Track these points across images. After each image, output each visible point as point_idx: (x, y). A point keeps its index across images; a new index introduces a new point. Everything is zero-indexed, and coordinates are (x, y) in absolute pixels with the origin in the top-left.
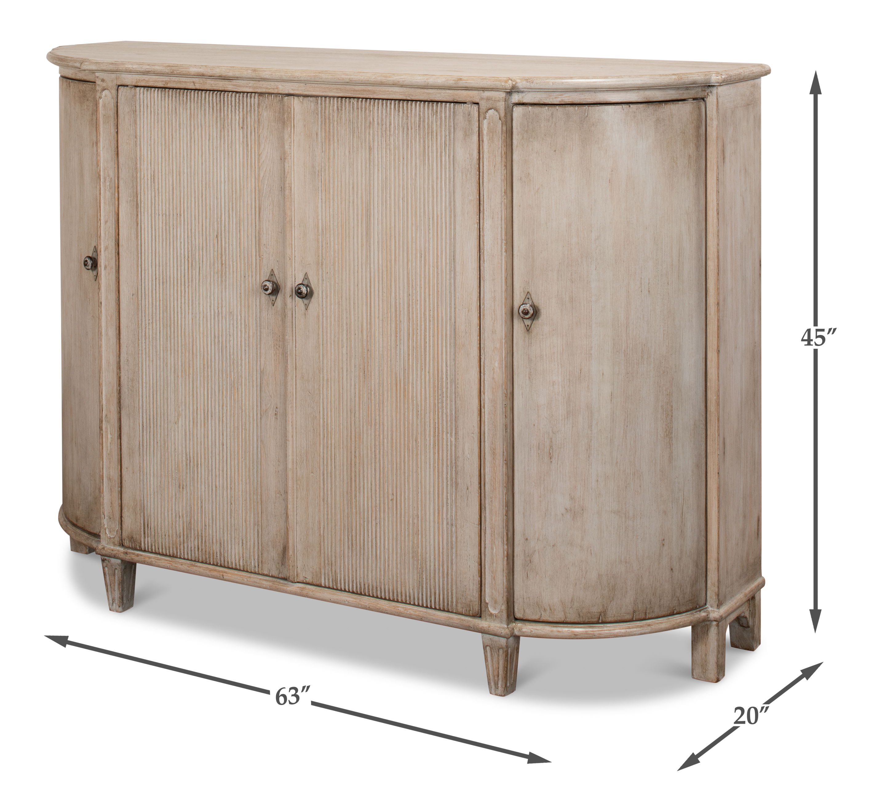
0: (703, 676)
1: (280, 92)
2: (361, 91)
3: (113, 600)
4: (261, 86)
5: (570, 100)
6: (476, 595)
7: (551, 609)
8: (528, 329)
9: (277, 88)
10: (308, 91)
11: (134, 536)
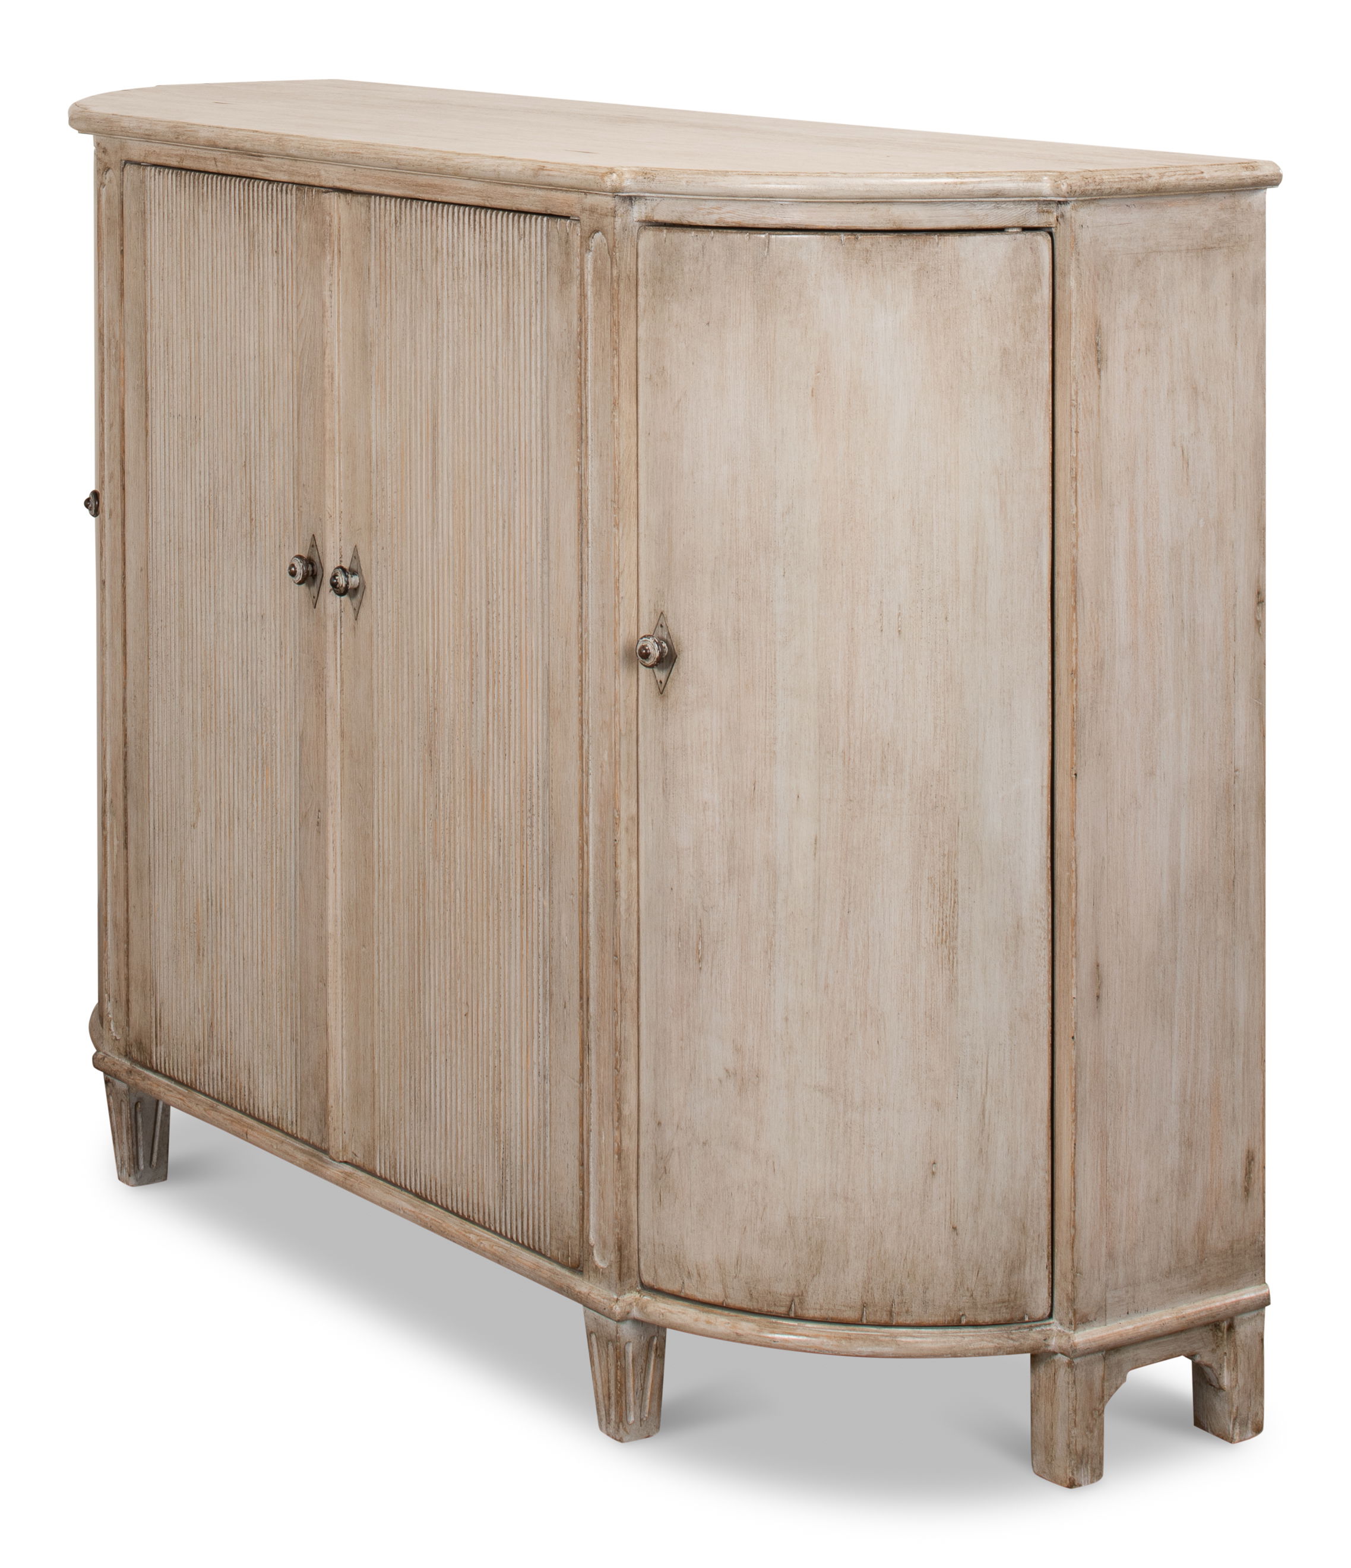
0: (1047, 1471)
1: (323, 183)
2: (426, 186)
3: (123, 1165)
4: (299, 170)
5: (735, 220)
6: (576, 1225)
7: (699, 1275)
8: (662, 690)
9: (319, 176)
10: (358, 183)
11: (143, 1041)
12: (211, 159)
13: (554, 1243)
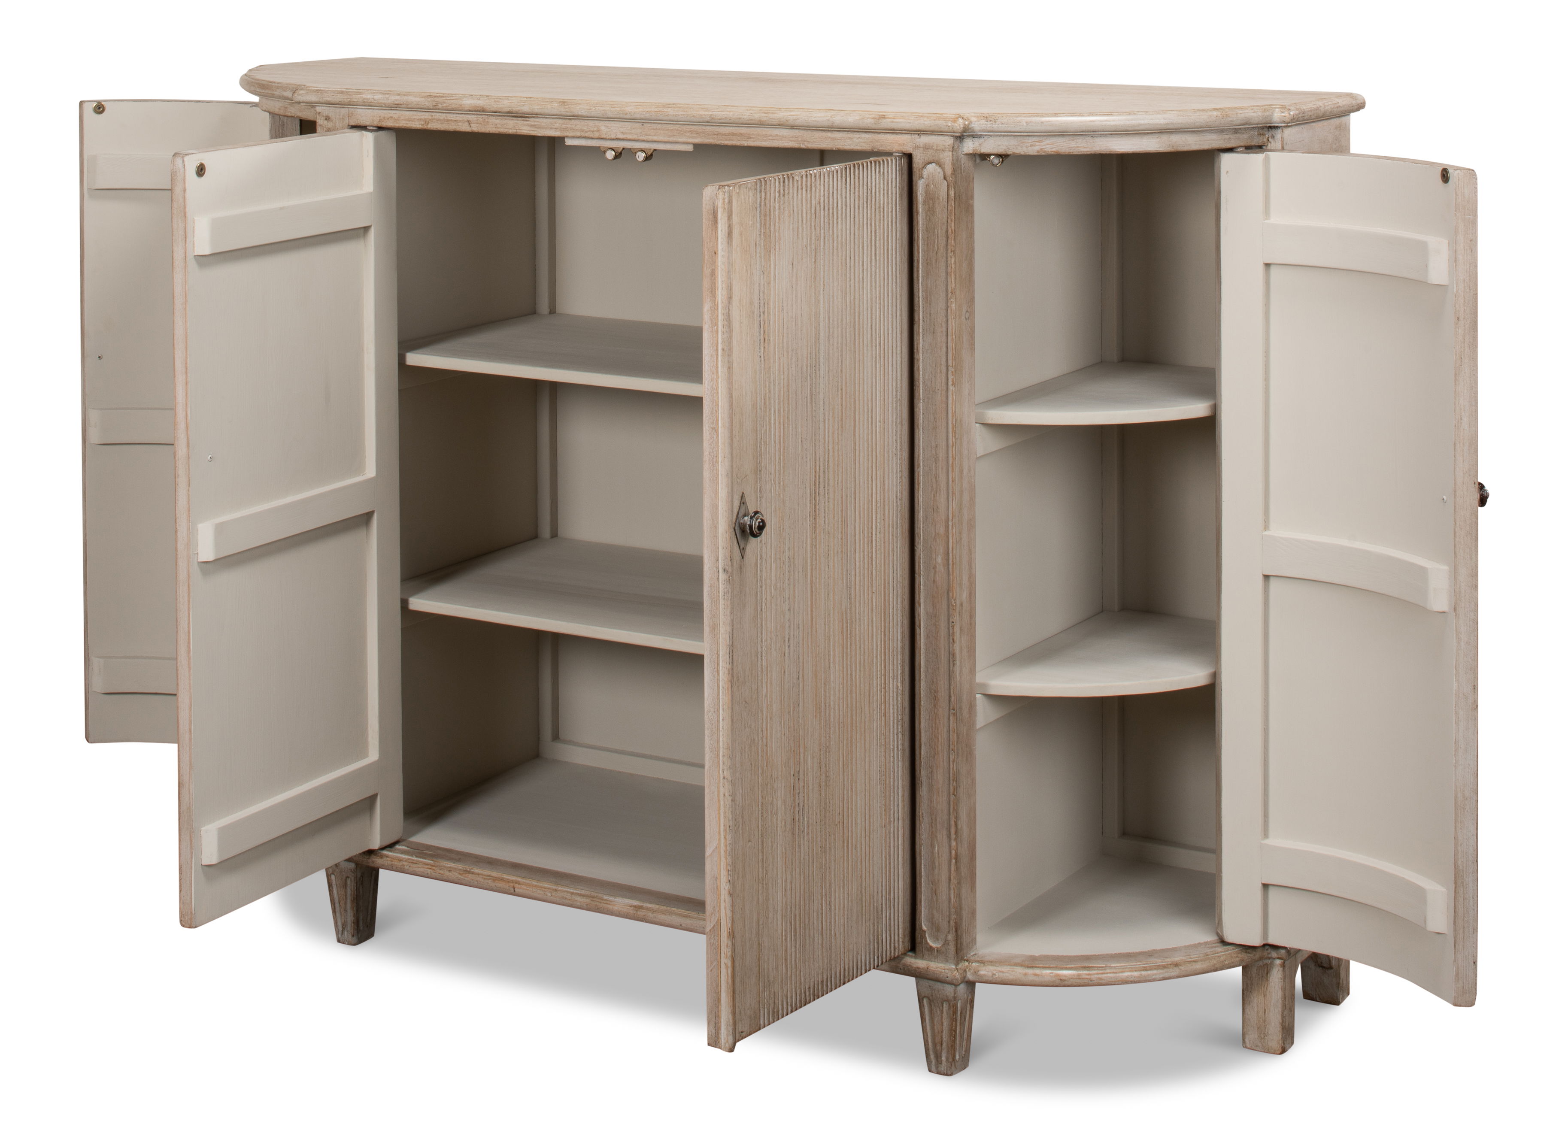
0: (1260, 1045)
2: (729, 134)
3: (344, 926)
5: (1054, 150)
9: (598, 131)
10: (646, 135)
12: (463, 121)
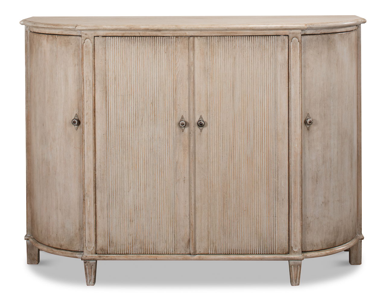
2: (230, 33)
4: (177, 33)
5: (324, 32)
6: (287, 245)
7: (317, 245)
8: (308, 129)
9: (186, 34)
11: (104, 248)
12: (137, 33)
13: (279, 250)
